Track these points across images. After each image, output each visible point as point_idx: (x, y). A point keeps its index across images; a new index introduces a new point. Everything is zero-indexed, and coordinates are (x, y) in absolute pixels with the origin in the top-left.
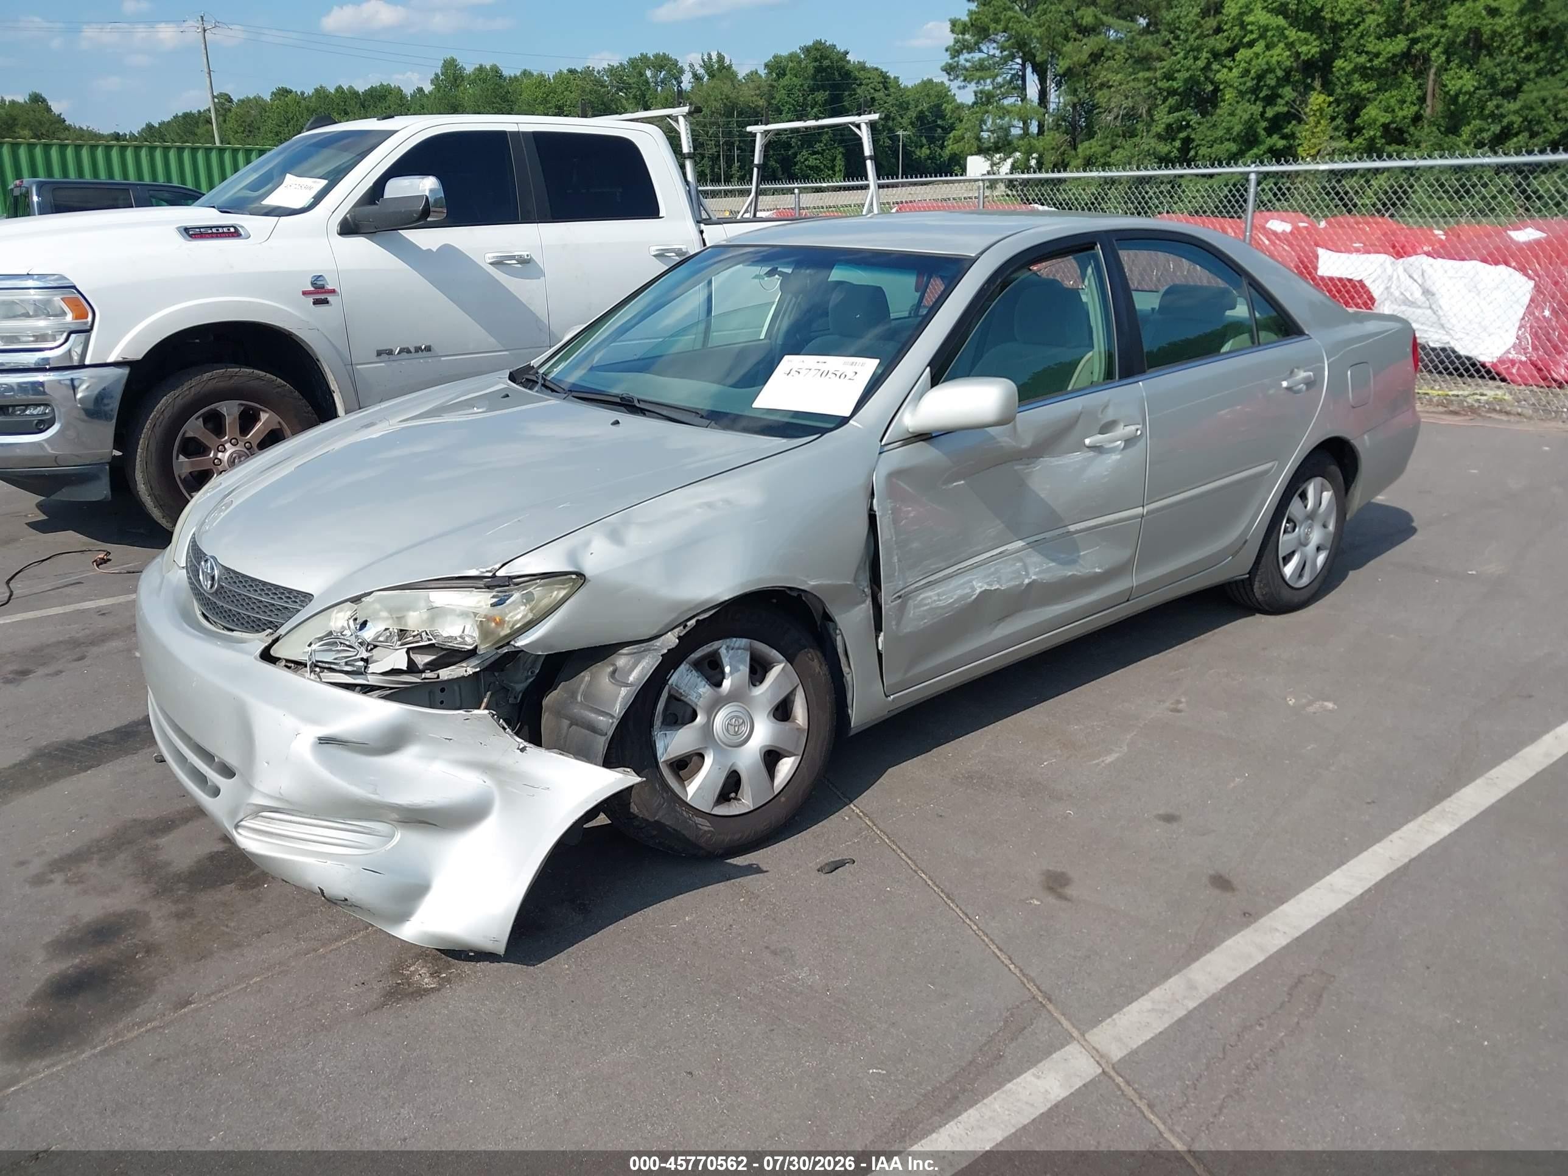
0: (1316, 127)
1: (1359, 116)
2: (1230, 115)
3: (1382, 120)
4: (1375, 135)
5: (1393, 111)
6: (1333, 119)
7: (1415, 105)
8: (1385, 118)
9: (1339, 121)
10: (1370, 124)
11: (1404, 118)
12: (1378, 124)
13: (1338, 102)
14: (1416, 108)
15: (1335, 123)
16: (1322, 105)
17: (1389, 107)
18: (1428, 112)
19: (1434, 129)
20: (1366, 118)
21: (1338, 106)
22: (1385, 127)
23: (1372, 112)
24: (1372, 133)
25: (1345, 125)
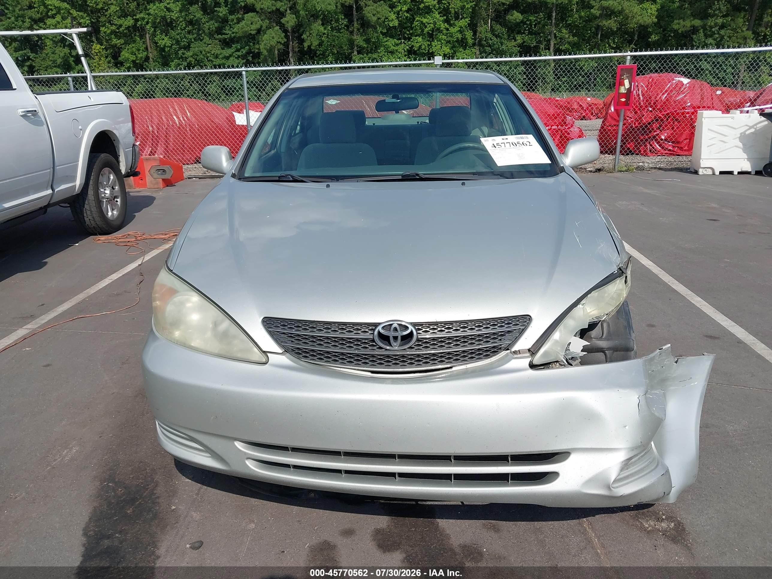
0: (100, 61)
1: (120, 56)
2: (53, 53)
3: (132, 59)
4: (130, 66)
5: (135, 54)
6: (107, 57)
7: (145, 52)
8: (133, 58)
9: (109, 59)
10: (126, 61)
11: (141, 58)
12: (130, 60)
13: (106, 49)
14: (146, 53)
15: (107, 60)
16: (100, 50)
17: (133, 53)
18: (150, 55)
19: (157, 63)
20: (123, 57)
21: (107, 51)
22: (134, 62)
23: (125, 54)
24: (128, 65)
25: (112, 61)
